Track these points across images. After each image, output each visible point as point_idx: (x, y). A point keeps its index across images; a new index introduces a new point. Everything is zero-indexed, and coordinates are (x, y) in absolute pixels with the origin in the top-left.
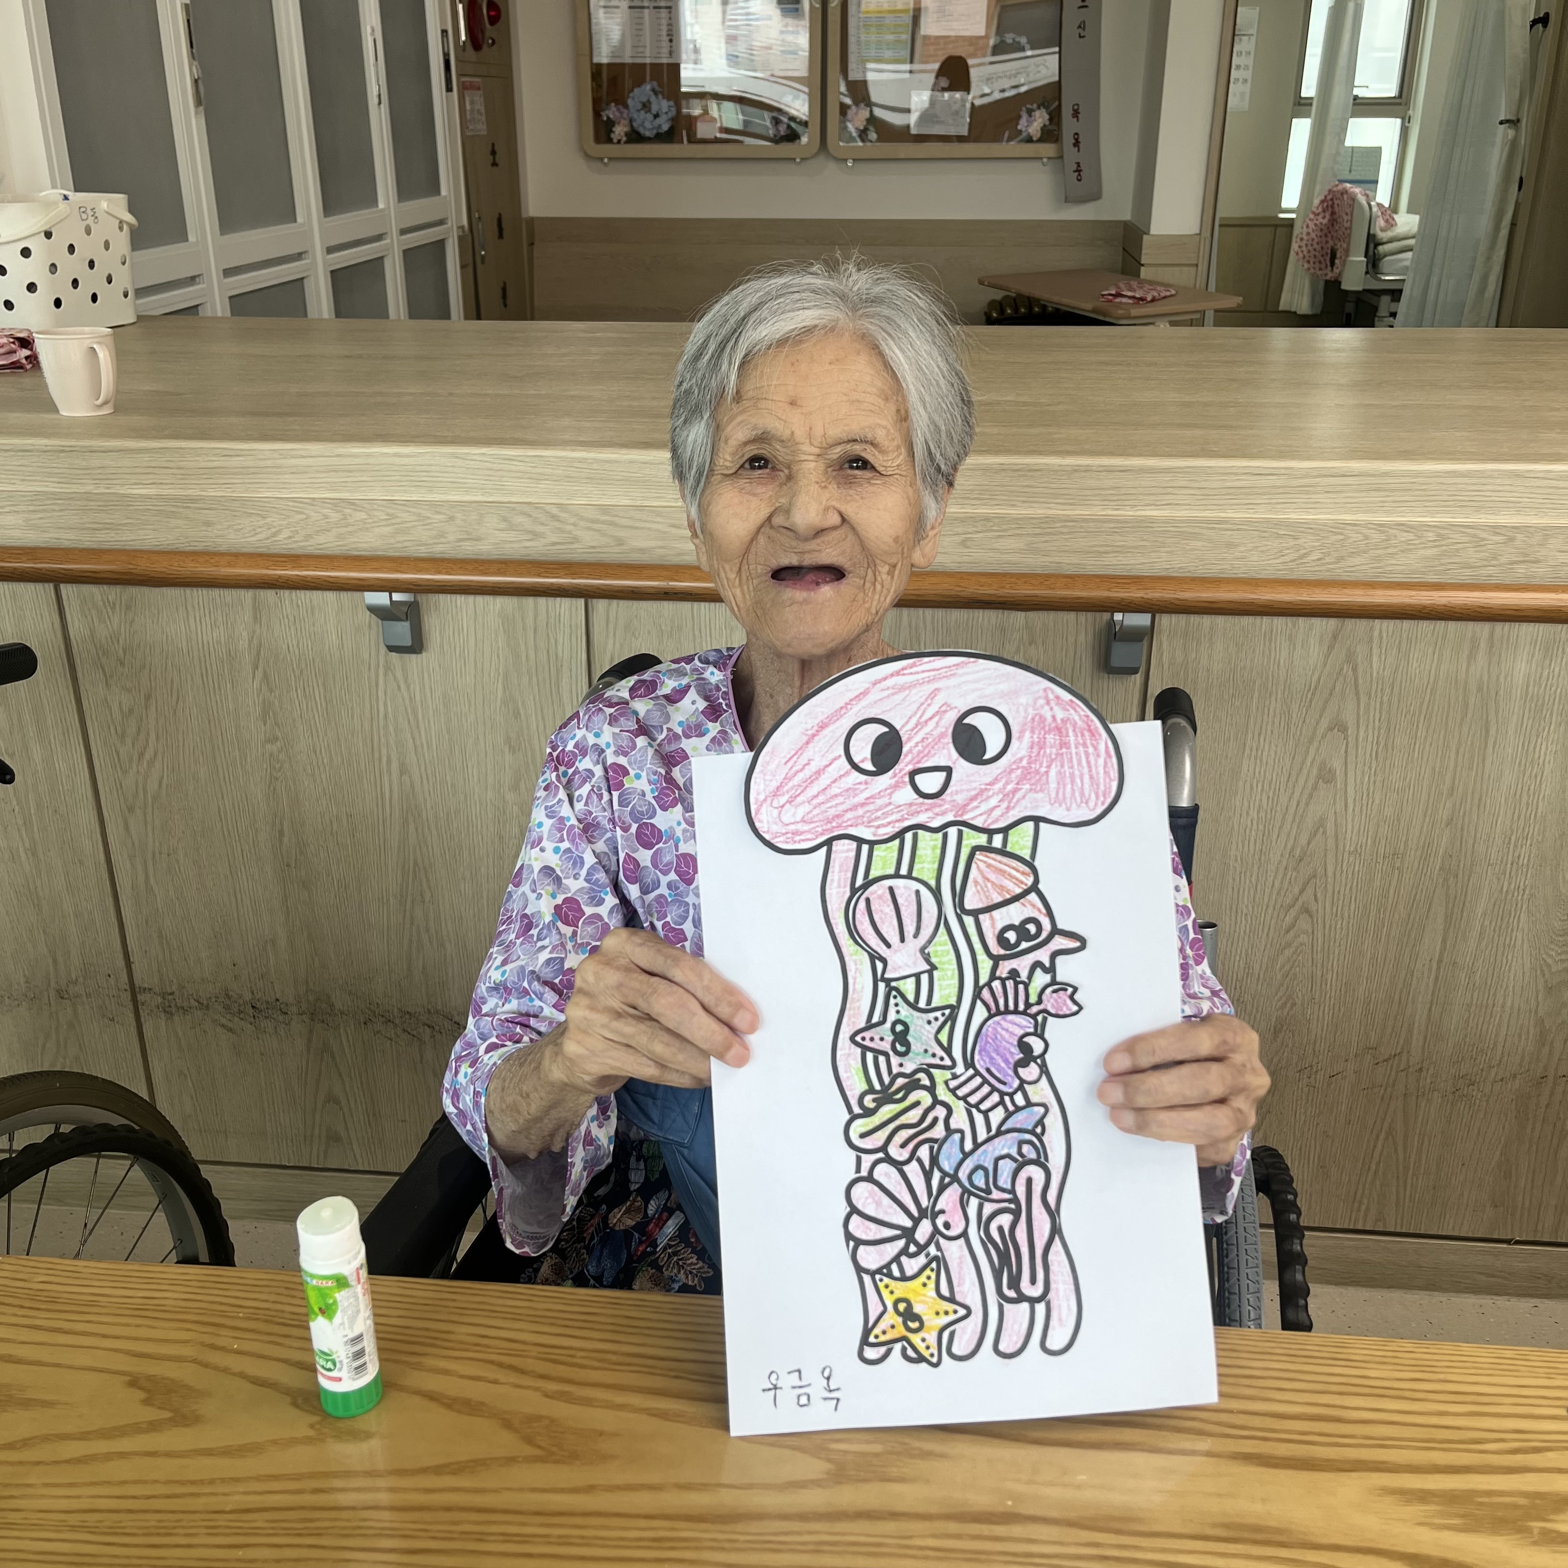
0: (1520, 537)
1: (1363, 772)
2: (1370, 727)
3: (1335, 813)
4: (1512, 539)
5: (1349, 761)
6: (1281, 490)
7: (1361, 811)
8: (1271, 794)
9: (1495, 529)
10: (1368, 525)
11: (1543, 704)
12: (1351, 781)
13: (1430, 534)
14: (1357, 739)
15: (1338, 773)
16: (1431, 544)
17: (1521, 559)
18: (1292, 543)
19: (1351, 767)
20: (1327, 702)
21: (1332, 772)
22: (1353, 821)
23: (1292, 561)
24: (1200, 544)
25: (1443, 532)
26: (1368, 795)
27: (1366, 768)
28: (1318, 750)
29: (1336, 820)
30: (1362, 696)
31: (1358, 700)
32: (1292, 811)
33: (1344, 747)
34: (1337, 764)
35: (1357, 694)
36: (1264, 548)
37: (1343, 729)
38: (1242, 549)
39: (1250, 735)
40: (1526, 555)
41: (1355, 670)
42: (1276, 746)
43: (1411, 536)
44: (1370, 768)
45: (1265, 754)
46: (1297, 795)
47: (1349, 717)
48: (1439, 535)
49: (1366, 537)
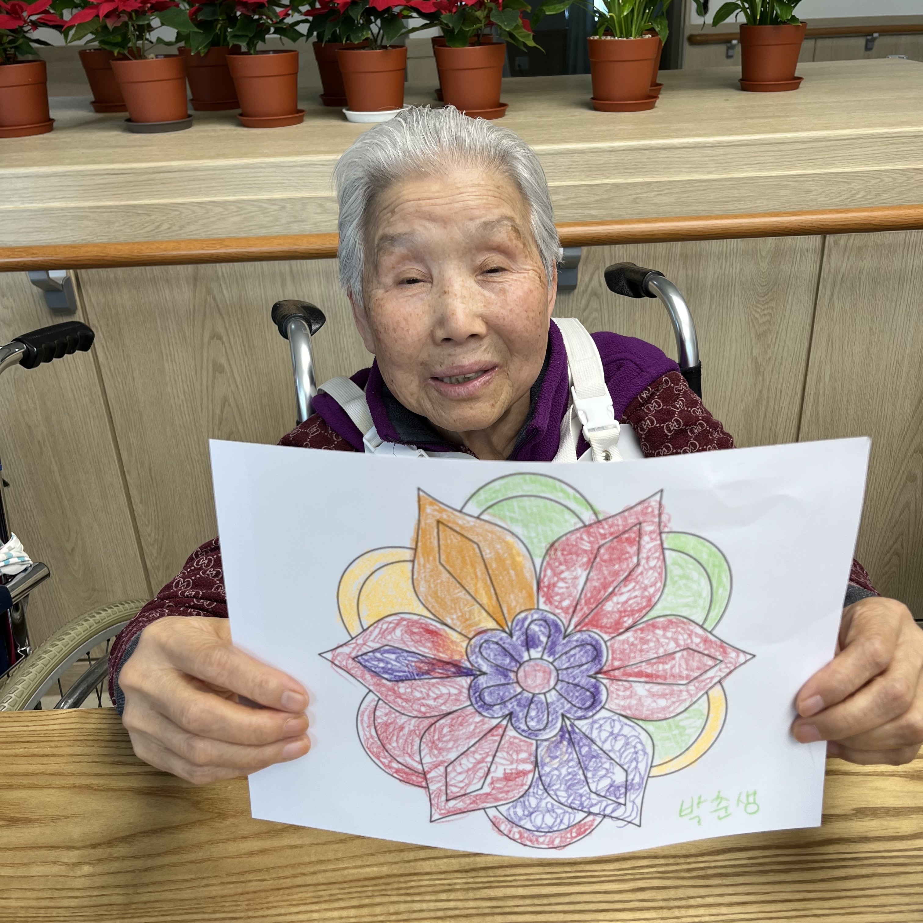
0: (288, 205)
1: (241, 365)
2: (236, 335)
3: (232, 392)
4: (283, 208)
5: (230, 358)
6: (133, 184)
7: (248, 390)
8: (189, 383)
9: (271, 201)
10: (191, 204)
11: (336, 313)
12: (235, 371)
13: (233, 207)
14: (230, 343)
15: (225, 366)
16: (235, 214)
17: (293, 220)
18: (148, 219)
19: (232, 362)
20: (204, 321)
21: (221, 365)
22: (244, 396)
23: (152, 231)
24: (89, 223)
25: (240, 205)
26: (249, 379)
27: (242, 362)
28: (208, 352)
29: (234, 397)
30: (224, 316)
31: (223, 318)
32: (204, 392)
33: (224, 349)
34: (223, 360)
35: (221, 314)
36: (132, 223)
37: (220, 338)
38: (117, 224)
39: (163, 347)
40: (295, 217)
41: (214, 299)
42: (182, 352)
43: (221, 210)
44: (244, 361)
45: (176, 357)
46: (204, 382)
47: (221, 330)
48: (239, 208)
49: (194, 212)
